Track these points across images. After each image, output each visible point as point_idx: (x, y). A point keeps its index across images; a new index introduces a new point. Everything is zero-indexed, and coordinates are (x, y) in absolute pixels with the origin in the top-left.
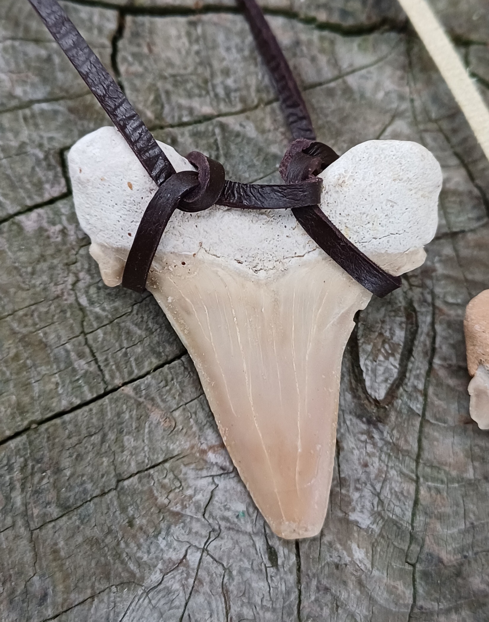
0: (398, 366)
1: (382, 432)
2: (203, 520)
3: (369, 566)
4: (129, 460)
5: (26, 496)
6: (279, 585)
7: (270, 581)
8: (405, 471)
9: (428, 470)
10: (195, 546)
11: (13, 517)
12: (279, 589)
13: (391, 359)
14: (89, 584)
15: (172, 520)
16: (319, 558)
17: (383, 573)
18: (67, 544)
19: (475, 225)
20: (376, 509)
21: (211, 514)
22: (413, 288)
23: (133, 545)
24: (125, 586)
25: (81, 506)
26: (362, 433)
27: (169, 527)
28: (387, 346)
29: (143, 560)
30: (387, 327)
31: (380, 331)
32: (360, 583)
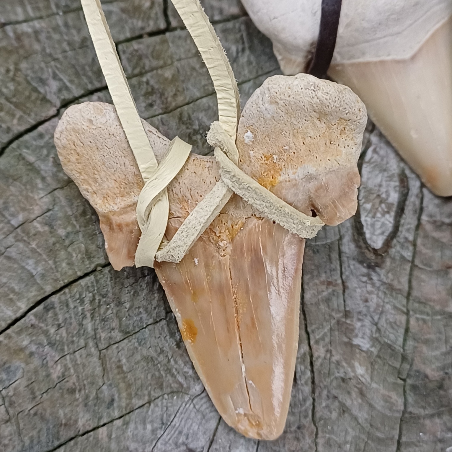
0: (392, 221)
1: (379, 275)
3: (369, 380)
5: (95, 323)
6: (297, 395)
8: (398, 305)
9: (416, 305)
11: (85, 340)
12: (297, 398)
13: (387, 216)
14: (146, 392)
16: (329, 374)
17: (379, 386)
18: (128, 361)
20: (374, 335)
23: (180, 362)
24: (175, 394)
25: (138, 332)
26: (364, 276)
28: (383, 206)
29: (189, 374)
30: (383, 190)
31: (378, 194)
32: (362, 394)
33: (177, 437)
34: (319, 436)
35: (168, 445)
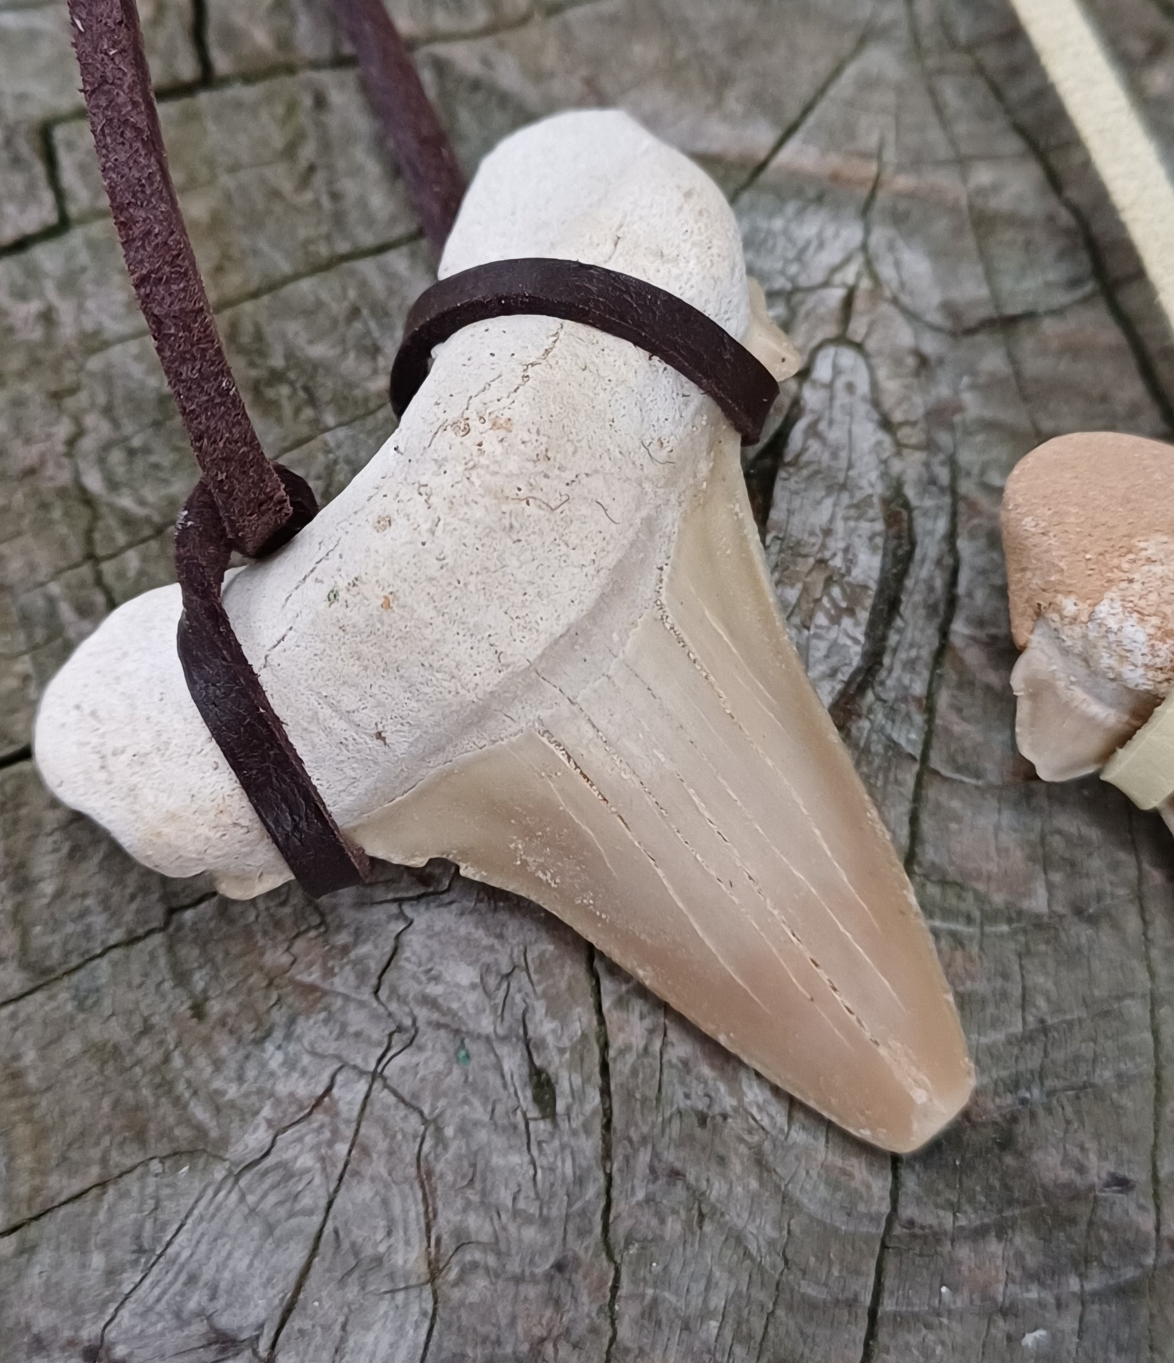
0: (862, 639)
2: (375, 1004)
3: (781, 1121)
6: (559, 1163)
7: (535, 1152)
9: (934, 891)
10: (355, 1067)
12: (559, 1171)
13: (847, 622)
14: (95, 1153)
15: (300, 1004)
16: (658, 1099)
17: (815, 1138)
18: (43, 1058)
19: (1061, 298)
21: (393, 991)
22: (905, 452)
23: (202, 1062)
24: (184, 1158)
25: (80, 967)
27: (292, 1021)
28: (836, 591)
29: (227, 1097)
30: (836, 544)
31: (819, 556)
32: (759, 1162)
33: (182, 1294)
34: (622, 1292)
35: (153, 1318)
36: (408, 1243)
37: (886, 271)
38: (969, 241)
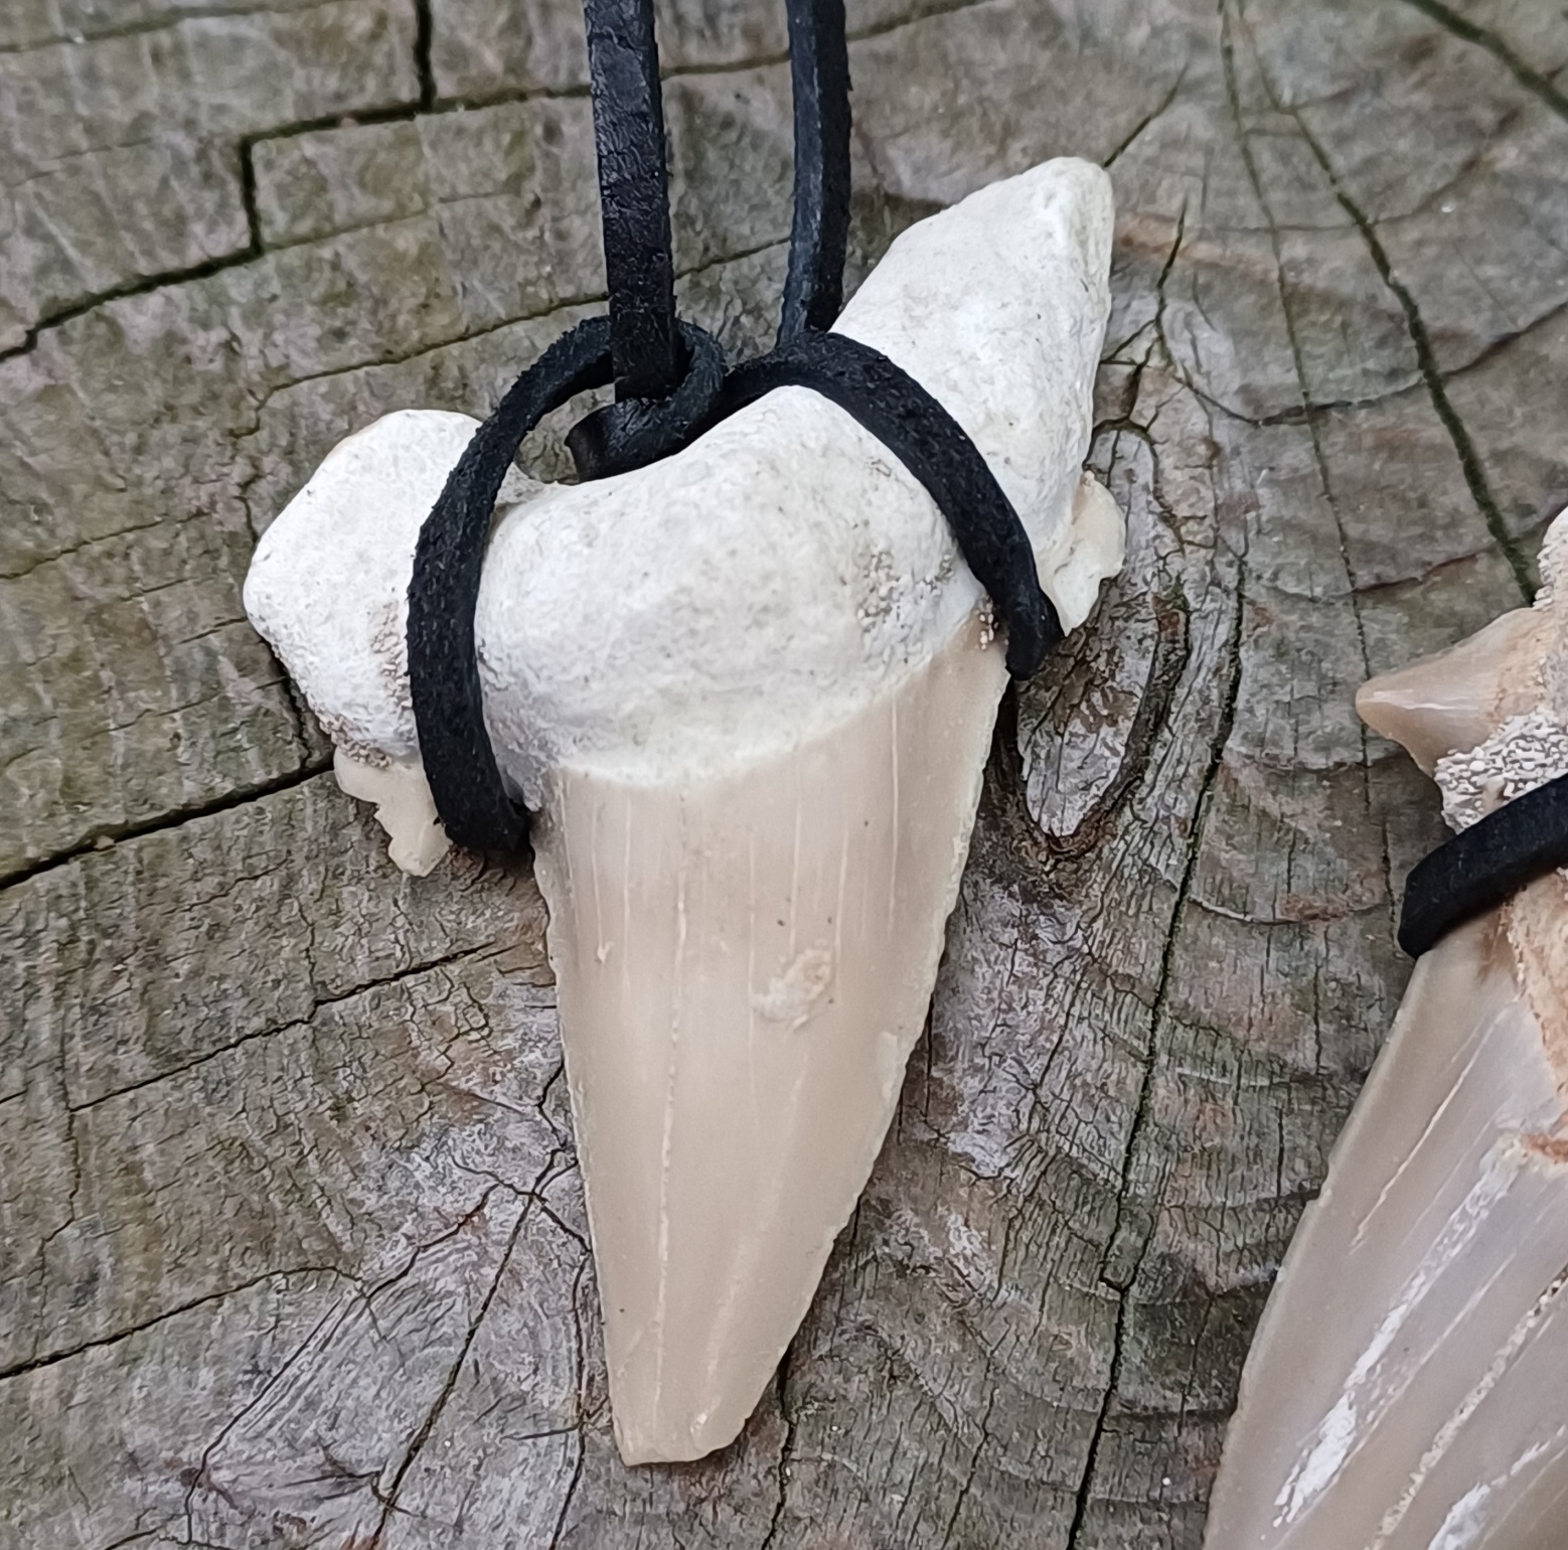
1: (1061, 925)
2: (539, 1117)
3: (991, 1277)
4: (352, 947)
5: (64, 1018)
8: (1116, 1030)
9: (1185, 1035)
10: (511, 1186)
11: (26, 1070)
13: (1106, 731)
14: (213, 1262)
15: (454, 1114)
16: (852, 1244)
17: (1029, 1300)
18: (162, 1152)
19: (1378, 390)
20: (1024, 1126)
21: (560, 1105)
22: (1188, 549)
24: (311, 1275)
25: (210, 1056)
26: (1006, 925)
27: (443, 1132)
28: (1096, 697)
29: (365, 1208)
30: (1100, 645)
31: (1080, 657)
32: (963, 1322)
33: (297, 1421)
34: (795, 1454)
36: (556, 1383)
37: (1180, 350)
38: (1279, 320)
